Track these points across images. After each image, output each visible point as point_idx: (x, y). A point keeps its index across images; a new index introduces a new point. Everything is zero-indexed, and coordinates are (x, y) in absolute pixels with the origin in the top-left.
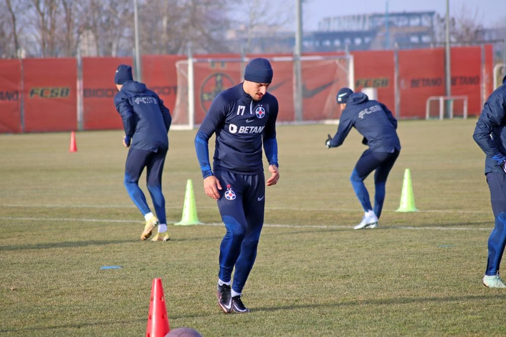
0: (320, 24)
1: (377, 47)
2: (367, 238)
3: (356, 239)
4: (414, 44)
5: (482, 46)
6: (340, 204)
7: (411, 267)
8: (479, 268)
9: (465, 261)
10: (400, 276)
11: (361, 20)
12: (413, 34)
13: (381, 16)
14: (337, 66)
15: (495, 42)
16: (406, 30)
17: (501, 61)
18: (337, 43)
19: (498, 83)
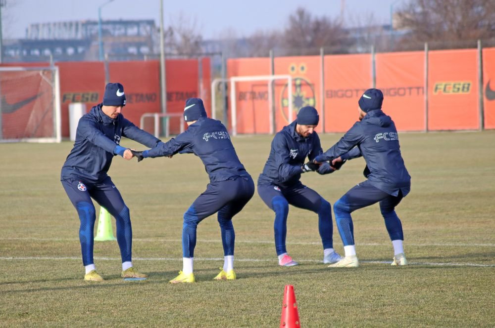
0: (27, 31)
1: (92, 57)
2: (56, 270)
3: (43, 271)
4: (131, 55)
5: (200, 59)
6: (31, 232)
7: (98, 302)
8: (172, 303)
9: (158, 295)
10: (84, 313)
11: (74, 28)
12: (131, 44)
13: (95, 23)
14: (41, 78)
15: (213, 54)
16: (123, 40)
17: (219, 76)
18: (47, 52)
19: (216, 99)
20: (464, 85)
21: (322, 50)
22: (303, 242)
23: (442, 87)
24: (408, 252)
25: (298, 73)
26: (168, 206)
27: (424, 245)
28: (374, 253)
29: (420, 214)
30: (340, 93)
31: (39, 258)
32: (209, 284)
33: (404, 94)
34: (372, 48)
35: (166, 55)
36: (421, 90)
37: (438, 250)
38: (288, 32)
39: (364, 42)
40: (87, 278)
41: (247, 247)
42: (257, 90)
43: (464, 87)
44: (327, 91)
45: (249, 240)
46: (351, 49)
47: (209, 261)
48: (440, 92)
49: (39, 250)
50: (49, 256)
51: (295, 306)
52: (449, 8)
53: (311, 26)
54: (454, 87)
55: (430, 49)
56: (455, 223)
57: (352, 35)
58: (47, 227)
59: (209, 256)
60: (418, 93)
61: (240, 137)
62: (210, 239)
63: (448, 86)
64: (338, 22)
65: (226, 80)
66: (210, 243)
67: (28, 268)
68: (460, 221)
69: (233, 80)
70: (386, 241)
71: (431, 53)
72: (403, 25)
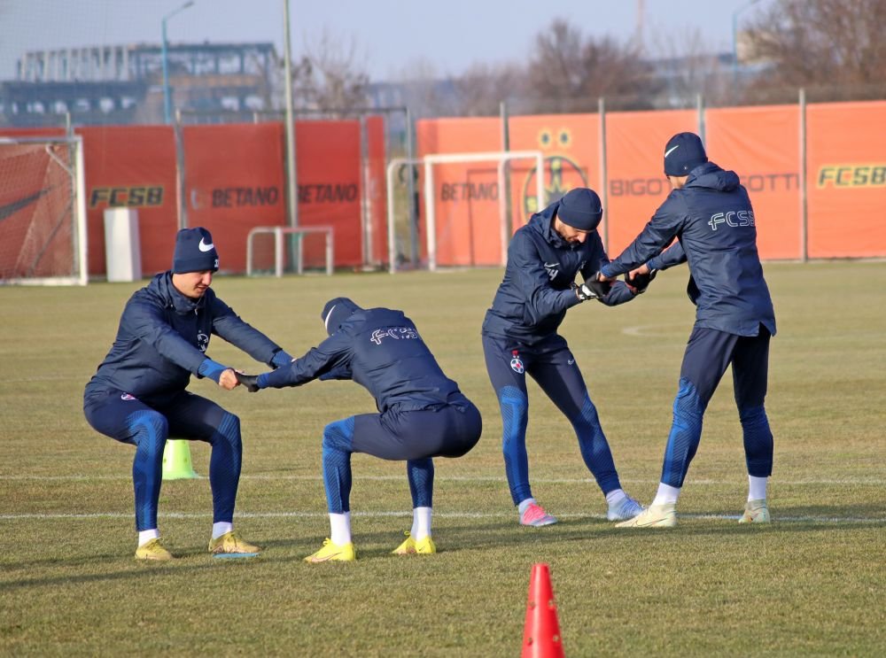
0: (19, 64)
1: (148, 116)
2: (77, 539)
3: (51, 543)
4: (228, 112)
5: (363, 120)
6: (27, 465)
7: (161, 602)
8: (309, 601)
9: (282, 587)
10: (134, 624)
11: (112, 58)
12: (227, 91)
13: (155, 50)
14: (49, 156)
15: (388, 110)
16: (212, 82)
17: (402, 153)
18: (60, 107)
19: (397, 198)
20: (875, 169)
21: (601, 102)
22: (567, 479)
23: (834, 174)
24: (772, 496)
25: (555, 147)
26: (303, 410)
27: (802, 482)
28: (706, 498)
29: (794, 423)
30: (637, 186)
31: (43, 516)
32: (382, 563)
33: (761, 188)
34: (698, 99)
35: (295, 112)
36: (792, 180)
37: (828, 492)
38: (535, 67)
39: (683, 87)
40: (141, 554)
41: (458, 489)
42: (477, 180)
43: (875, 175)
44: (612, 182)
45: (461, 475)
46: (658, 101)
47: (383, 517)
48: (830, 184)
49: (43, 499)
50: (63, 513)
51: (551, 606)
52: (846, 21)
53: (581, 55)
54: (857, 174)
55: (810, 99)
56: (860, 440)
57: (661, 73)
58: (59, 454)
59: (383, 509)
60: (788, 187)
61: (442, 271)
62: (386, 474)
63: (844, 173)
64: (633, 49)
65: (416, 161)
66: (385, 481)
67: (21, 537)
68: (871, 434)
69: (429, 161)
70: (728, 476)
71: (811, 107)
72: (758, 55)
